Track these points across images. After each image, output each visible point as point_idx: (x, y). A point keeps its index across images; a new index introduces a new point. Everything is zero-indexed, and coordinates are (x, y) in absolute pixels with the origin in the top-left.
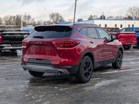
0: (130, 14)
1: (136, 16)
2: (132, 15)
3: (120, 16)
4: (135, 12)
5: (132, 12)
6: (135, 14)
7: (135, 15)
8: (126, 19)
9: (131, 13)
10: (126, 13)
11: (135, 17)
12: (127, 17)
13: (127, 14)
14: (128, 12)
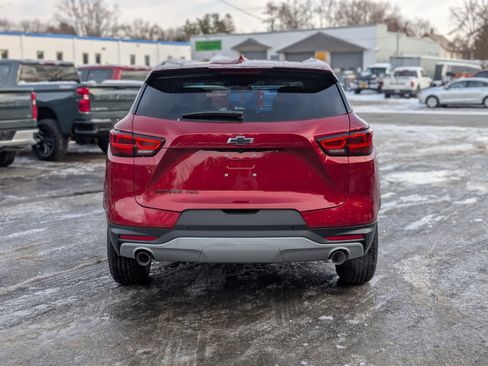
0: (70, 14)
1: (90, 24)
2: (74, 18)
3: (34, 23)
4: (86, 11)
5: (75, 10)
6: (86, 15)
7: (86, 19)
8: (51, 32)
9: (72, 12)
10: (56, 10)
11: (87, 28)
12: (56, 25)
13: (57, 16)
14: (61, 8)
